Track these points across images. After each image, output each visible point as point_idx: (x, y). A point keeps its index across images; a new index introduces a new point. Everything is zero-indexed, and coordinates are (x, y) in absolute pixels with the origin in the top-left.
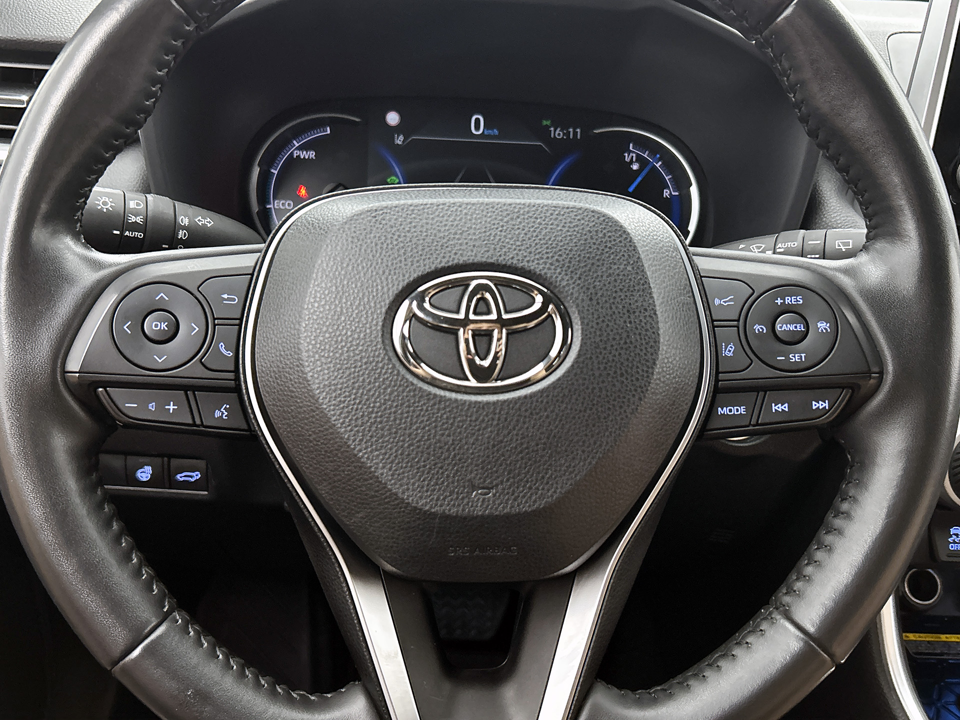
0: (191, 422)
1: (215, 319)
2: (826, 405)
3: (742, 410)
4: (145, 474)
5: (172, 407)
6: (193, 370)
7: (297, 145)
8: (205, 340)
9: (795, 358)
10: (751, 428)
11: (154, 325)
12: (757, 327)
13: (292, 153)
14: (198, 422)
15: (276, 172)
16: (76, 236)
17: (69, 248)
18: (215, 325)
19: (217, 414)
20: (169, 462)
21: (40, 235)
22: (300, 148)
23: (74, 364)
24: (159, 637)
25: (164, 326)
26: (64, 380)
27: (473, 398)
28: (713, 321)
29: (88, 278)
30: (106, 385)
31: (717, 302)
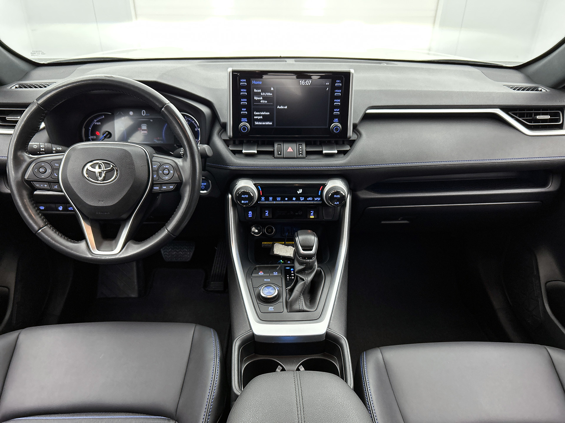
0: (50, 188)
1: (54, 169)
2: (173, 187)
3: (158, 188)
4: (61, 208)
5: (46, 186)
6: (50, 179)
7: (96, 121)
8: (52, 173)
9: (166, 178)
10: (160, 191)
11: (42, 170)
12: (160, 172)
13: (95, 123)
14: (51, 189)
15: (91, 129)
16: (27, 152)
17: (25, 155)
18: (54, 170)
19: (55, 187)
20: (66, 205)
21: (19, 153)
22: (97, 122)
23: (26, 177)
24: (45, 228)
25: (43, 170)
26: (24, 180)
27: (99, 184)
28: (153, 170)
29: (29, 160)
30: (32, 181)
31: (154, 167)
